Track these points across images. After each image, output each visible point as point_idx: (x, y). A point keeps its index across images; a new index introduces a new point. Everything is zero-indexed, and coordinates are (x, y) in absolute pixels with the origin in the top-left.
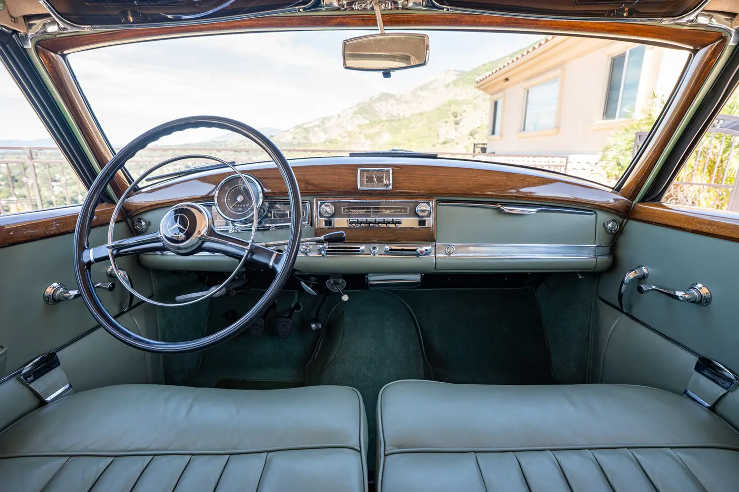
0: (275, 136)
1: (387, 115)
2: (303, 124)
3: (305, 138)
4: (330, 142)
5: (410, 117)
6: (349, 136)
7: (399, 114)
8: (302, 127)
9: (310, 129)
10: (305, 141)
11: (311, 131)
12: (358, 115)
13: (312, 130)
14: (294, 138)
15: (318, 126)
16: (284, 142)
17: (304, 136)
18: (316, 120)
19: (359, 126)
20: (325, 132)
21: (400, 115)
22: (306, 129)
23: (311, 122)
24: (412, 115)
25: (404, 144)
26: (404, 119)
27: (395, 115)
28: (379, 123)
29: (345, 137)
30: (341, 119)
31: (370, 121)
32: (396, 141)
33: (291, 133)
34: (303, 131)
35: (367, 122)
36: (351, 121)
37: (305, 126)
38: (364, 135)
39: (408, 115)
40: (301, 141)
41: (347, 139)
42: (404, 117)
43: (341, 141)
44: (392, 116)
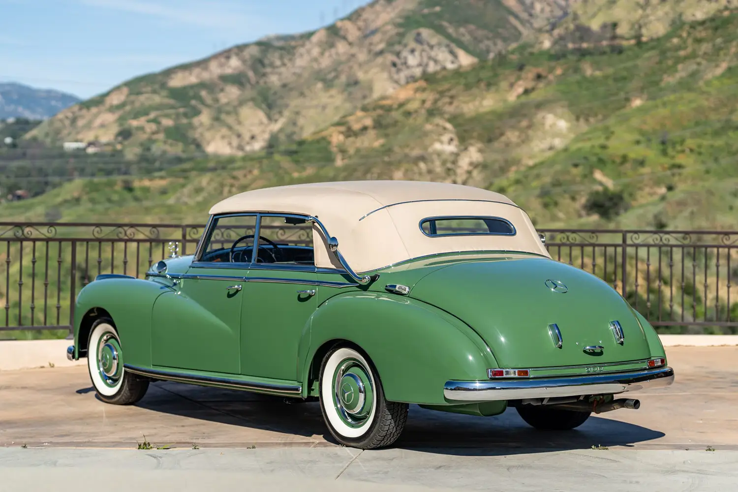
0: (37, 123)
1: (556, 32)
2: (169, 72)
3: (178, 134)
4: (290, 153)
5: (668, 37)
6: (378, 125)
7: (615, 25)
8: (163, 86)
9: (203, 93)
10: (176, 149)
11: (203, 102)
12: (425, 33)
13: (209, 100)
14: (125, 134)
15: (237, 80)
16: (79, 154)
17: (167, 122)
18: (226, 54)
19: (429, 79)
20: (270, 106)
21: (620, 31)
22: (182, 95)
23: (203, 63)
24: (677, 25)
25: (642, 163)
26: (639, 43)
27: (595, 25)
28: (521, 68)
29: (365, 128)
30: (341, 47)
31: (481, 56)
32: (604, 147)
33: (112, 109)
34: (172, 101)
35: (466, 60)
36: (390, 58)
37: (177, 81)
38: (453, 119)
39: (657, 27)
40: (157, 149)
41: (372, 141)
42: (638, 37)
43: (343, 151)
44: (583, 32)
